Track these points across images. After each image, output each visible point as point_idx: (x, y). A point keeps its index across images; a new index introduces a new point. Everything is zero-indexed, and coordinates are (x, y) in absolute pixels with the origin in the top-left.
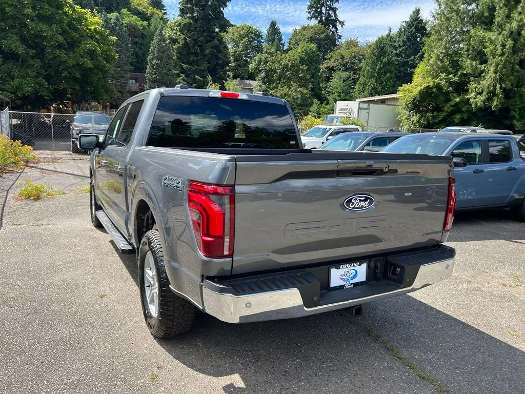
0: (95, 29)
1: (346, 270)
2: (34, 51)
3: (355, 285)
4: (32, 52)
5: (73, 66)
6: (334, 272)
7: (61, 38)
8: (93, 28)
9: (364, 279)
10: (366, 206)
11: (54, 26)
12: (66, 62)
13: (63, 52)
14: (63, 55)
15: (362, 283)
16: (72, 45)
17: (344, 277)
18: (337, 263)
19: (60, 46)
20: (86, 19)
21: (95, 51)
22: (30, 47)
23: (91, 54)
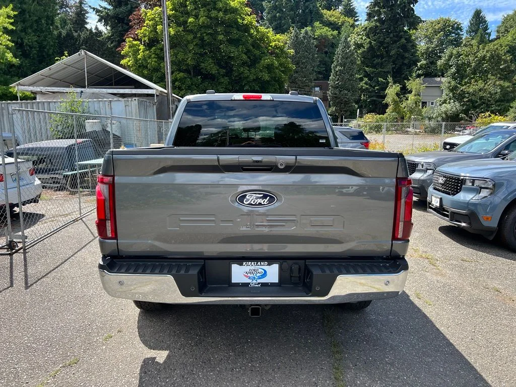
0: (276, 45)
1: (253, 268)
2: (224, 71)
3: (263, 285)
4: (223, 71)
5: (254, 80)
6: (235, 268)
7: (245, 57)
8: (273, 44)
9: (276, 280)
10: (265, 203)
11: (241, 47)
12: (248, 77)
13: (246, 69)
14: (245, 71)
15: (273, 284)
16: (254, 61)
17: (249, 275)
18: (241, 259)
19: (244, 64)
20: (268, 37)
21: (272, 65)
22: (222, 67)
23: (270, 68)
